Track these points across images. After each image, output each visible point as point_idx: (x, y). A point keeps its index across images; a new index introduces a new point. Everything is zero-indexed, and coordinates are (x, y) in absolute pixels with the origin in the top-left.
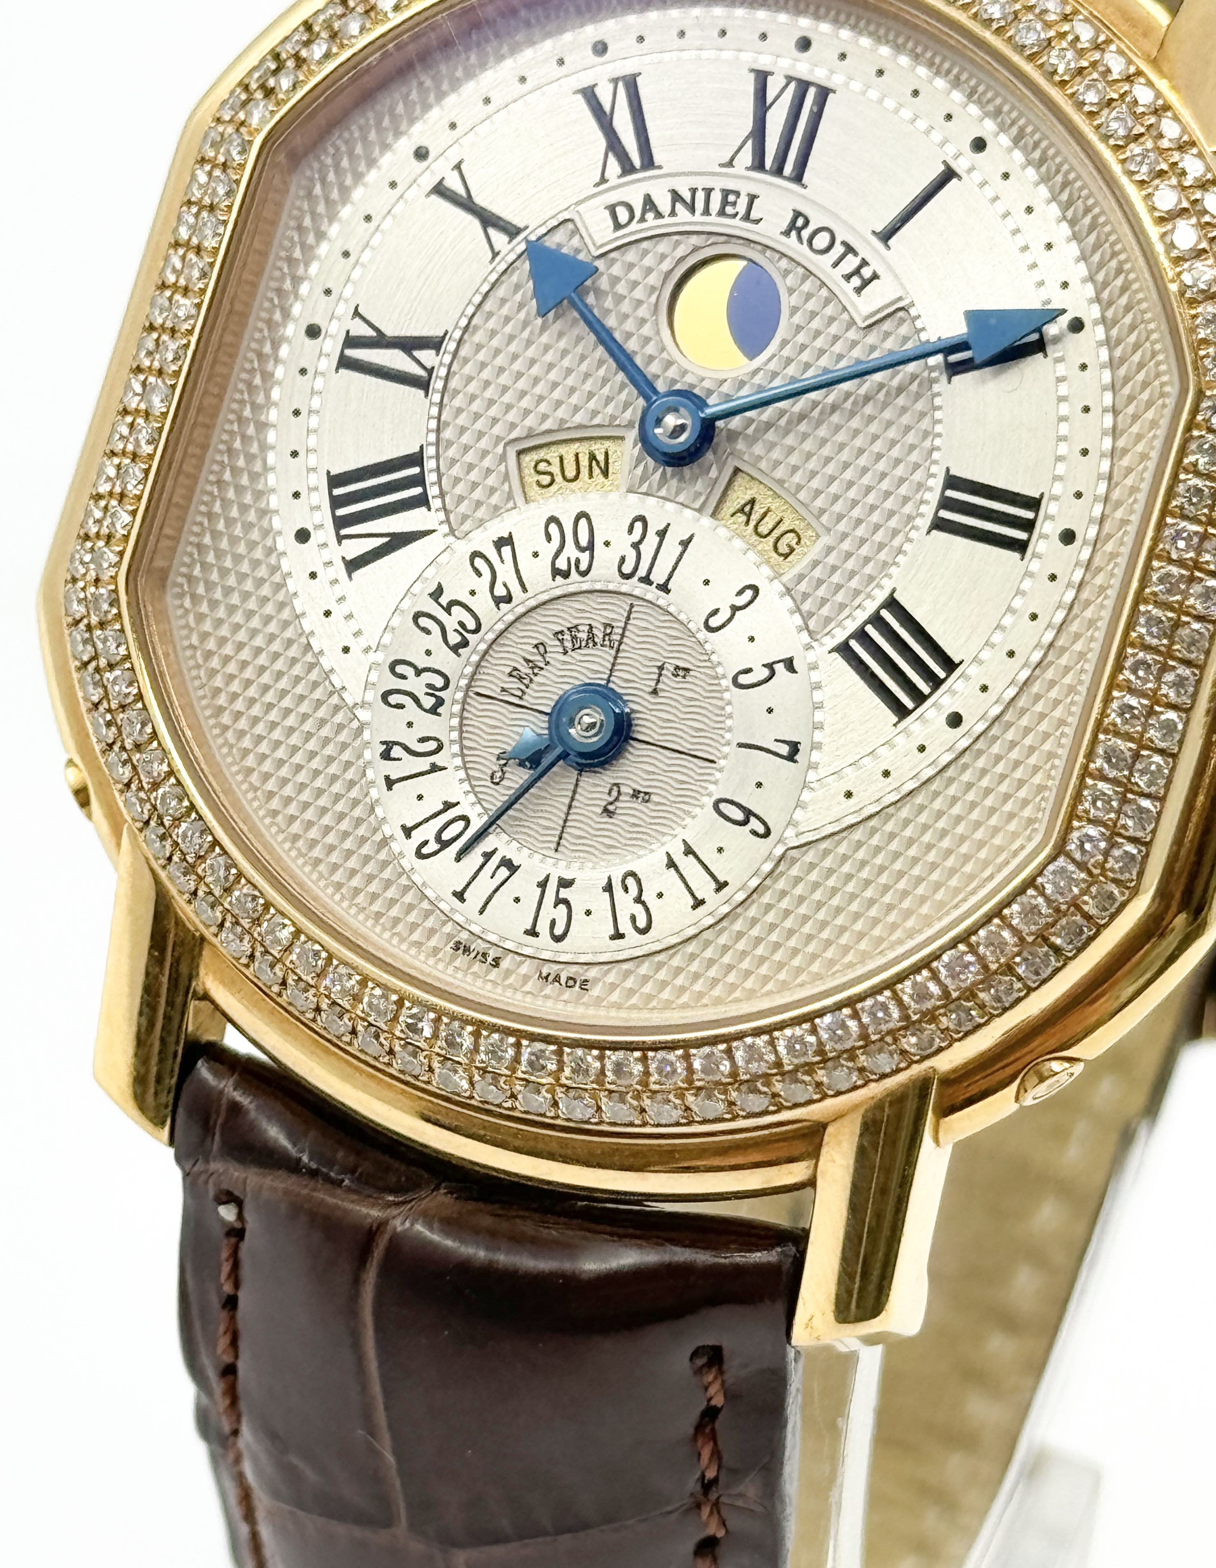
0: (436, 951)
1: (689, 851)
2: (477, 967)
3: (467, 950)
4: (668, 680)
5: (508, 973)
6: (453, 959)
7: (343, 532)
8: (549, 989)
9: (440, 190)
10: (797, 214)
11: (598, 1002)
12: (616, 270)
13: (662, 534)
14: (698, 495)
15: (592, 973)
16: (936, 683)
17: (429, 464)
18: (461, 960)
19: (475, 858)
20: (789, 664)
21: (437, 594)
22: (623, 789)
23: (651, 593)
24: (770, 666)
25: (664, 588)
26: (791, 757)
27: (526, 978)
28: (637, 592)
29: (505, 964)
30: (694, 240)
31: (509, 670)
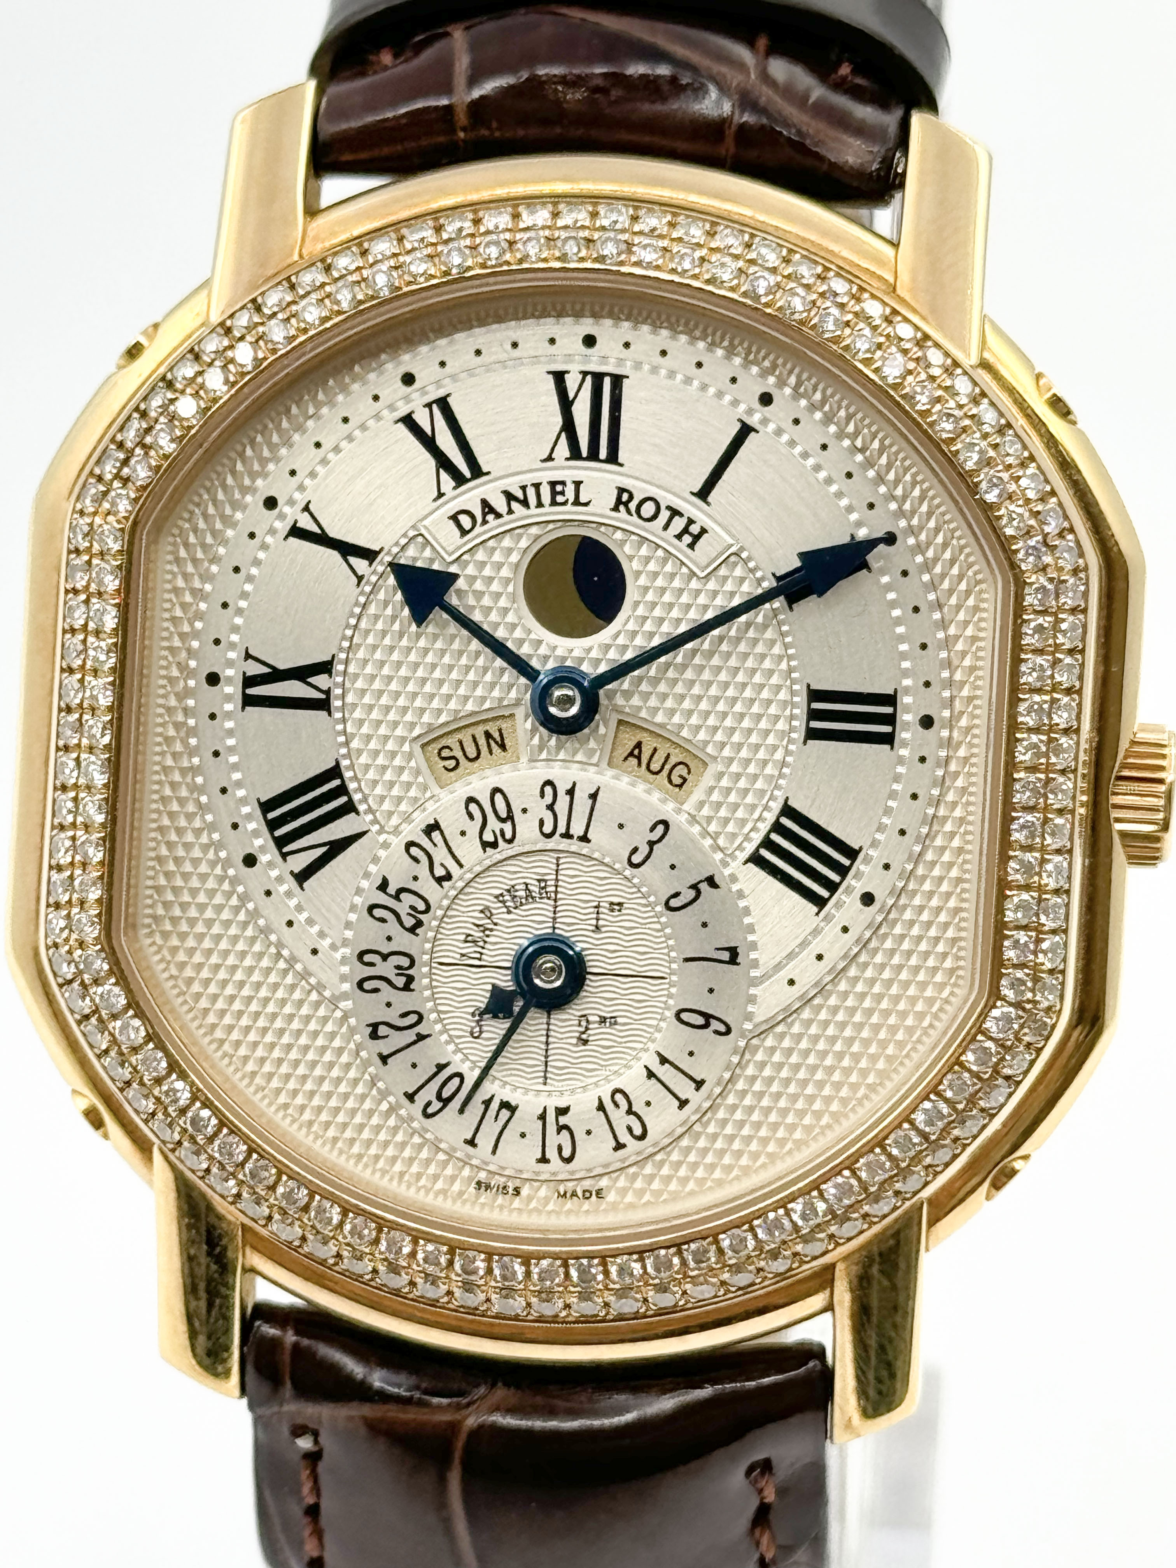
0: (461, 1193)
1: (664, 1060)
2: (500, 1200)
3: (488, 1187)
4: (606, 916)
5: (530, 1199)
6: (477, 1197)
7: (285, 850)
8: (569, 1204)
9: (296, 532)
10: (621, 490)
11: (614, 1207)
12: (470, 570)
13: (571, 792)
14: (593, 751)
15: (604, 1182)
16: (843, 871)
17: (348, 774)
18: (485, 1197)
19: (476, 1108)
20: (711, 881)
21: (383, 886)
22: (591, 1018)
23: (574, 846)
24: (694, 887)
25: (584, 839)
26: (733, 961)
27: (547, 1200)
28: (561, 847)
29: (525, 1192)
30: (534, 530)
31: (463, 937)
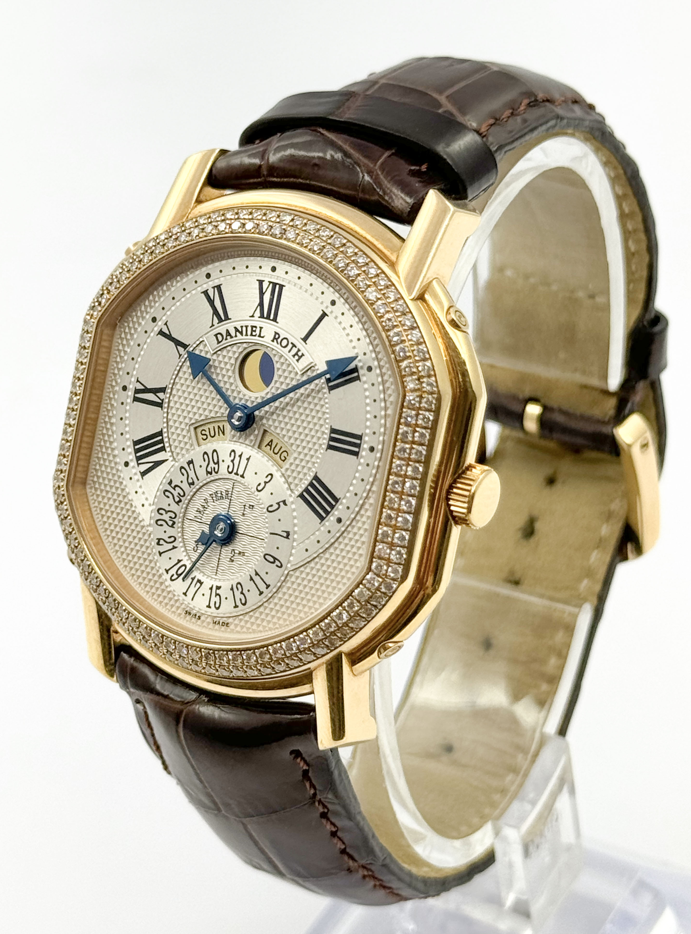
0: (180, 614)
1: (257, 574)
2: (194, 620)
3: (190, 614)
4: (248, 510)
5: (203, 621)
6: (185, 617)
7: (139, 462)
8: (217, 627)
9: (161, 333)
10: (276, 333)
11: (232, 631)
12: (220, 358)
13: (240, 456)
14: (252, 441)
15: (231, 620)
16: (332, 507)
17: (165, 435)
18: (188, 617)
19: (189, 580)
20: (284, 502)
21: (170, 483)
22: (236, 551)
23: (239, 478)
24: (278, 504)
25: (242, 476)
26: (287, 537)
27: (209, 623)
28: (235, 479)
29: (202, 618)
30: (245, 345)
31: (196, 509)
